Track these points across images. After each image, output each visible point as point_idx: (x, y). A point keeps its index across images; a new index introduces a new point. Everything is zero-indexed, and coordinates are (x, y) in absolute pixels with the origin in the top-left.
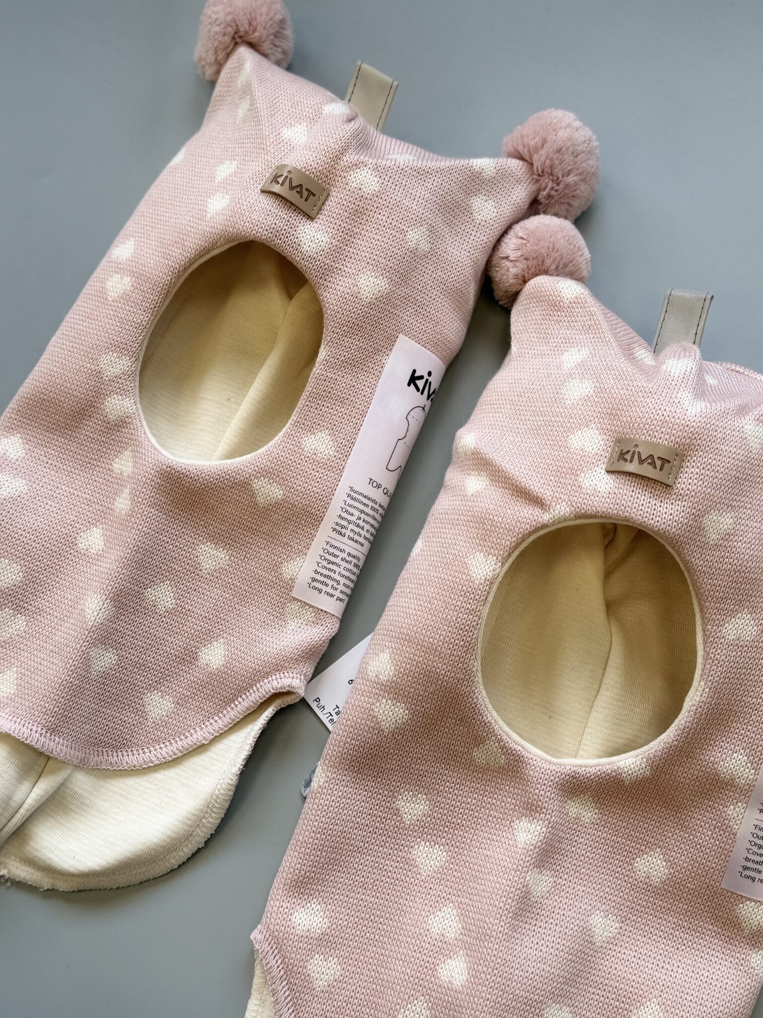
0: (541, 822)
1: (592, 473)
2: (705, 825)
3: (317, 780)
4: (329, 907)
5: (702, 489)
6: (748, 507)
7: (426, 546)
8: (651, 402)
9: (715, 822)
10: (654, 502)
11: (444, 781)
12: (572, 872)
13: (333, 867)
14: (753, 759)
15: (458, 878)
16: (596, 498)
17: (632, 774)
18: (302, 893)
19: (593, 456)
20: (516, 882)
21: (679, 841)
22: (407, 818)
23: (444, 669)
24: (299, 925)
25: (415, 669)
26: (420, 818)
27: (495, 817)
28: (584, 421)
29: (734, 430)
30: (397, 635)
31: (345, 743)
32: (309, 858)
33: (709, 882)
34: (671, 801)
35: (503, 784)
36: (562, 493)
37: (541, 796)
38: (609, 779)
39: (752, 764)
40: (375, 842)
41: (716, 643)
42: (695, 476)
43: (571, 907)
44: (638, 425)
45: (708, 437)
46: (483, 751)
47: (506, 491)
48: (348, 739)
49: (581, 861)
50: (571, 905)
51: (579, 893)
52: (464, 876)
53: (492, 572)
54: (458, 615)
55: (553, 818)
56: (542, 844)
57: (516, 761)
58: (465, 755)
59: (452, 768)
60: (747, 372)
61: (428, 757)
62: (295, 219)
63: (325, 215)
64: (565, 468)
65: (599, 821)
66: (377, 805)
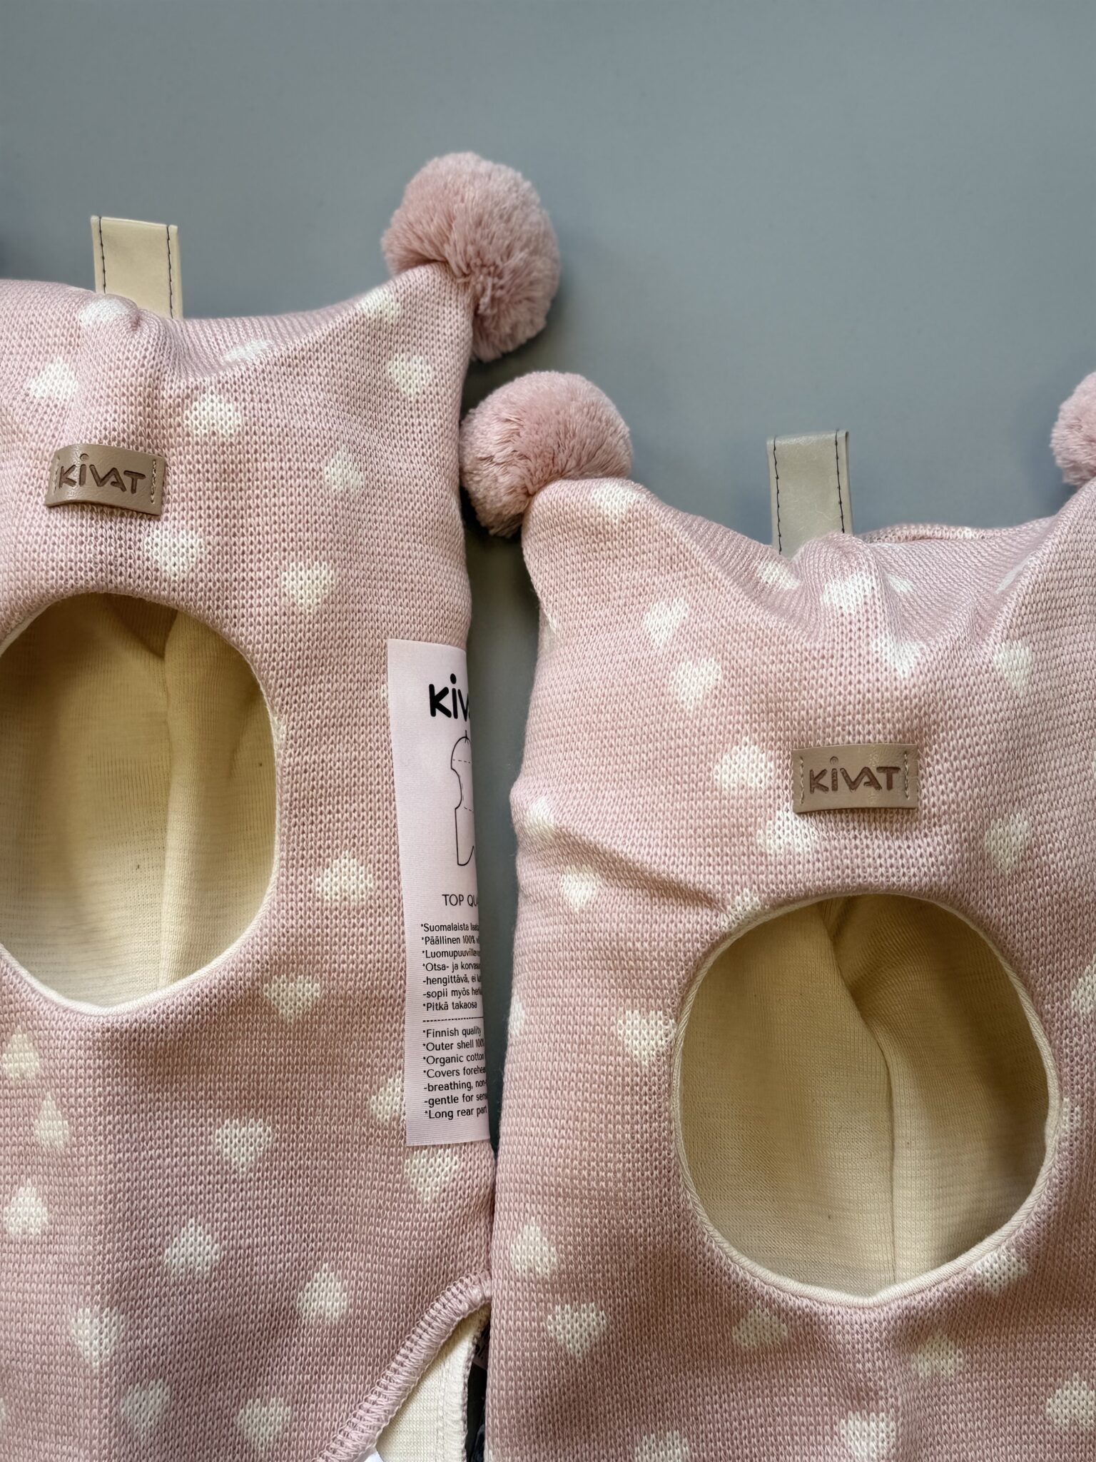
0: (882, 1415)
1: (774, 824)
6: (1043, 789)
7: (532, 1014)
8: (831, 675)
10: (897, 843)
11: (699, 1396)
16: (797, 867)
17: (1000, 1278)
19: (765, 793)
23: (640, 1226)
25: (593, 1240)
27: (803, 1425)
28: (727, 735)
29: (979, 674)
30: (540, 1188)
31: (517, 1399)
34: (1072, 1295)
35: (797, 1368)
36: (736, 873)
37: (869, 1371)
38: (966, 1297)
42: (947, 776)
44: (824, 721)
45: (945, 703)
46: (748, 1329)
47: (639, 892)
48: (519, 1392)
53: (664, 1039)
54: (632, 1128)
55: (900, 1398)
56: (898, 1449)
57: (808, 1324)
58: (721, 1345)
59: (706, 1371)
60: (938, 530)
61: (660, 1370)
62: (130, 531)
63: (175, 501)
64: (725, 827)
65: (968, 1367)
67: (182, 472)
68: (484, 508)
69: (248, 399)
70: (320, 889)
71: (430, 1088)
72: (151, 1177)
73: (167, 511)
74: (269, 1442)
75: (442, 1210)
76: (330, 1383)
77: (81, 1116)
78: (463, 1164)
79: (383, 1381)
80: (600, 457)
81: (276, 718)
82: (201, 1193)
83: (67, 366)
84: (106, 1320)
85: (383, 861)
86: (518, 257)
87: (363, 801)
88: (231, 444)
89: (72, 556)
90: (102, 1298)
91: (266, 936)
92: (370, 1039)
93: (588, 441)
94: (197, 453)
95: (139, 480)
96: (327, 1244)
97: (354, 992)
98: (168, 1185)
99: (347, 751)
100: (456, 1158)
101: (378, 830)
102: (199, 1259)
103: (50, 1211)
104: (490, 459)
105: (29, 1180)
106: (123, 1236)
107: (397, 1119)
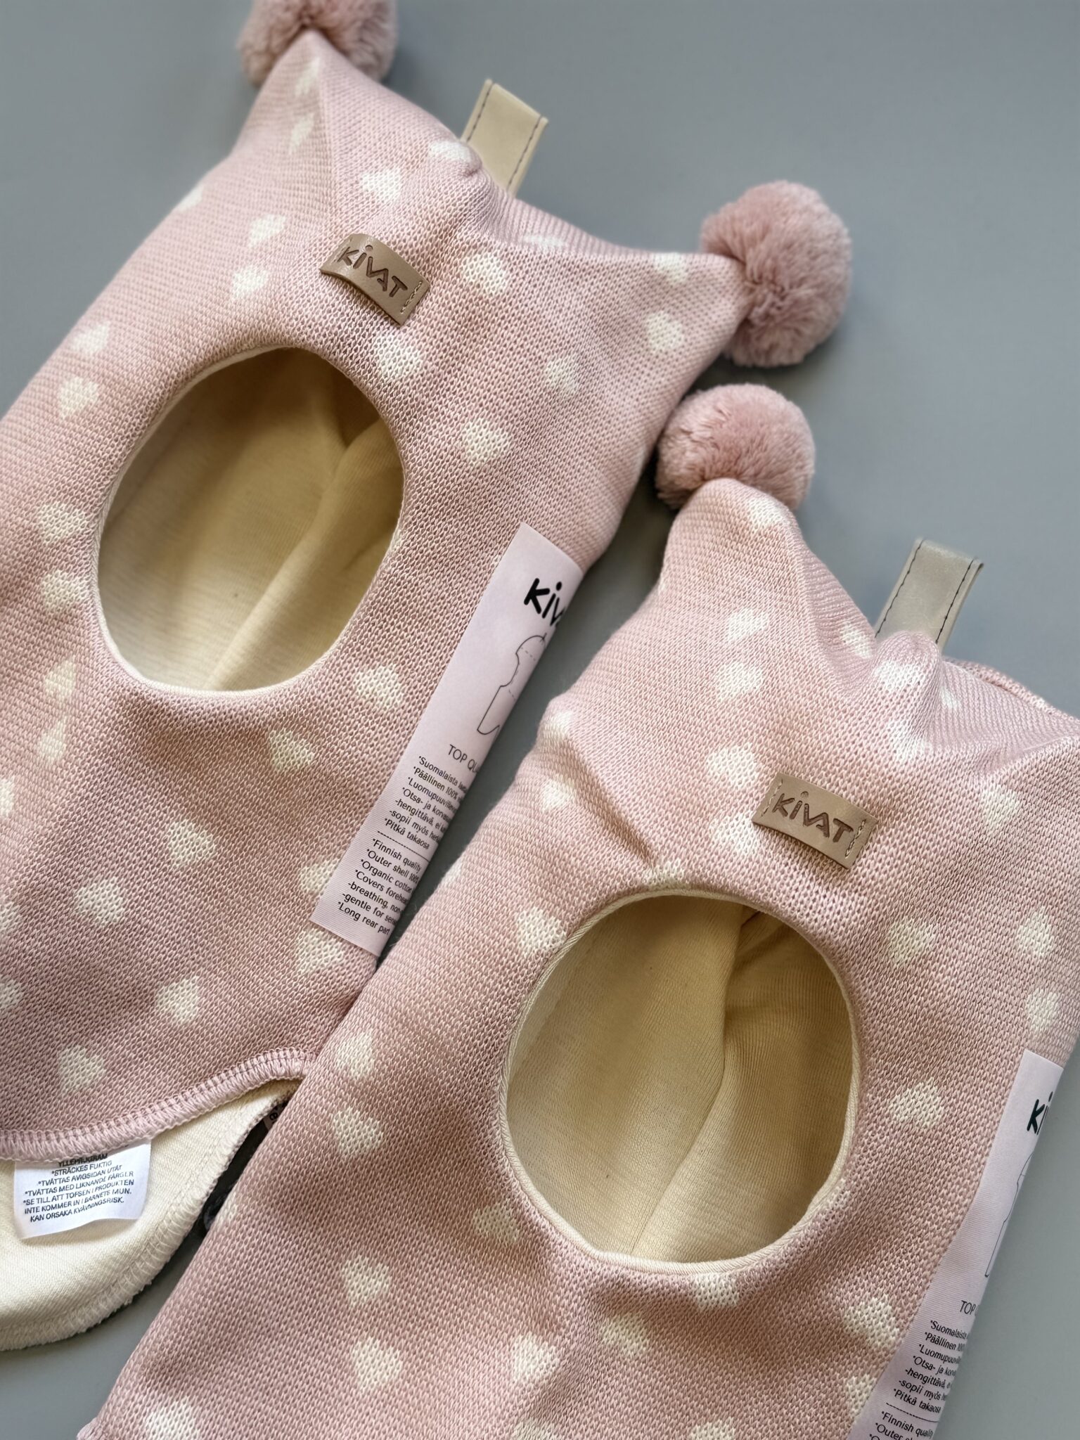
0: (553, 1348)
1: (731, 820)
2: (808, 1397)
3: (226, 1211)
4: (207, 1412)
6: (965, 919)
7: (464, 875)
8: (843, 728)
9: (824, 1396)
10: (817, 888)
11: (421, 1249)
12: (590, 1431)
13: (224, 1353)
14: (901, 1312)
15: (413, 1406)
16: (728, 863)
17: (711, 1297)
18: (168, 1384)
19: (738, 793)
20: (495, 1435)
21: (764, 1412)
22: (354, 1297)
23: (448, 1081)
24: (154, 1433)
25: (406, 1071)
26: (373, 1300)
27: (488, 1322)
28: (736, 734)
29: (964, 796)
30: (390, 1009)
31: (278, 1164)
32: (189, 1332)
34: (763, 1350)
35: (509, 1273)
36: (679, 843)
37: (563, 1306)
38: (675, 1297)
40: (298, 1324)
42: (889, 858)
44: (816, 761)
45: (920, 800)
46: (488, 1217)
47: (598, 819)
48: (283, 1159)
49: (608, 1415)
52: (422, 1404)
53: (550, 944)
54: (486, 999)
55: (575, 1344)
56: (549, 1383)
57: (536, 1242)
58: (460, 1217)
59: (437, 1232)
60: (1016, 688)
61: (402, 1209)
62: (372, 324)
63: (419, 321)
64: (692, 803)
65: (647, 1358)
66: (311, 1268)
67: (437, 302)
68: (664, 472)
69: (521, 276)
70: (357, 682)
71: (353, 886)
72: (104, 826)
73: (409, 326)
74: (75, 1088)
75: (308, 986)
76: (147, 1070)
77: (78, 747)
78: (345, 961)
79: (188, 1093)
80: (776, 481)
81: (400, 531)
82: (134, 862)
83: (400, 177)
84: (6, 910)
85: (418, 689)
86: (804, 292)
87: (430, 634)
88: (487, 302)
89: (317, 317)
90: (13, 892)
91: (296, 693)
92: (329, 821)
93: (774, 460)
94: (457, 294)
96: (207, 962)
97: (337, 777)
98: (113, 841)
99: (440, 588)
100: (342, 953)
101: (429, 663)
102: (103, 911)
103: (15, 807)
104: (688, 433)
105: (14, 777)
106: (56, 856)
107: (314, 895)
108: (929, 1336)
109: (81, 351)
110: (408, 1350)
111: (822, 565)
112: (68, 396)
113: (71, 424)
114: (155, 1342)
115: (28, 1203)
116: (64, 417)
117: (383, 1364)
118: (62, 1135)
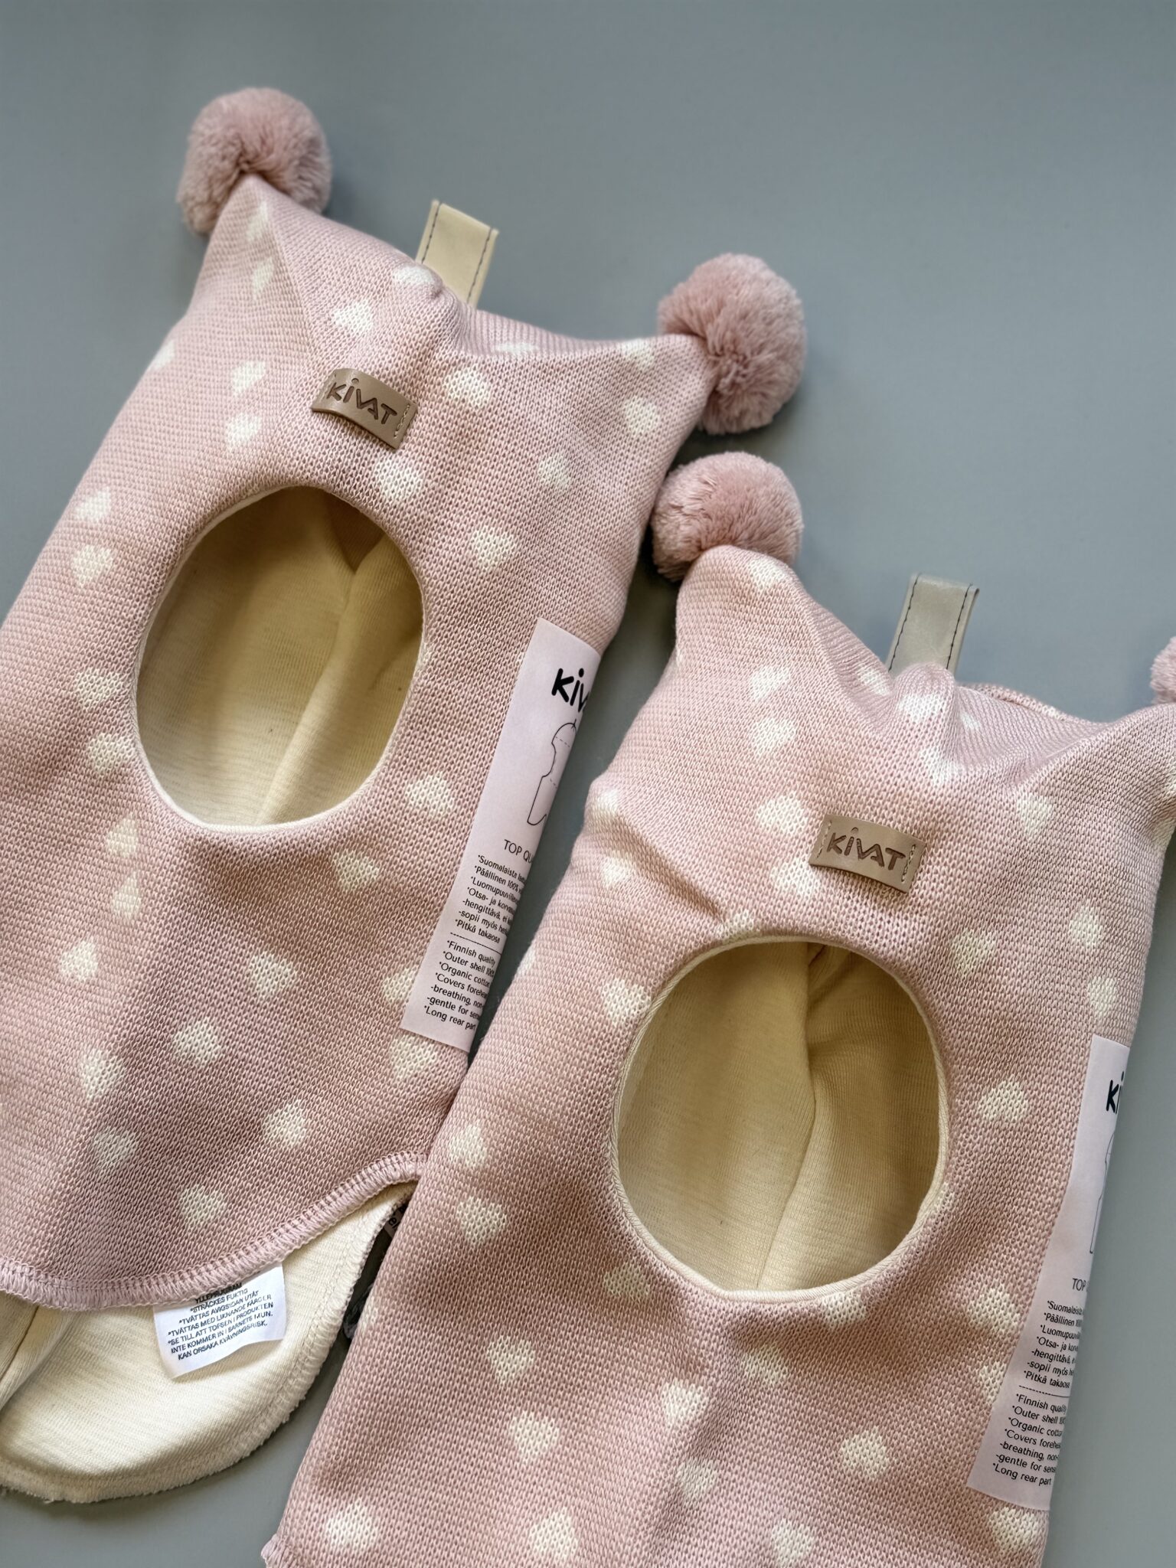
0: (701, 1388)
1: (789, 866)
2: (945, 1393)
3: (367, 1316)
4: (381, 1509)
5: (951, 897)
6: (1019, 923)
7: (540, 960)
8: (879, 763)
9: (960, 1390)
10: (880, 915)
11: (558, 1320)
12: (747, 1461)
13: (388, 1450)
14: (1019, 1297)
15: (576, 1468)
16: (794, 906)
17: (840, 1316)
18: (340, 1489)
19: (792, 840)
20: (661, 1479)
21: (906, 1416)
22: (502, 1375)
23: (561, 1155)
24: (335, 1537)
25: (519, 1153)
26: (521, 1376)
27: (634, 1376)
28: (779, 785)
29: (1000, 808)
30: (493, 1098)
31: (410, 1262)
32: (352, 1436)
33: (950, 1478)
34: (896, 1357)
35: (647, 1327)
36: (744, 895)
37: (703, 1348)
38: (806, 1322)
39: (1016, 1305)
40: (453, 1411)
41: (967, 1124)
42: (942, 877)
43: (743, 1515)
44: (859, 797)
45: (962, 819)
46: (618, 1277)
47: (662, 886)
48: (414, 1256)
49: (761, 1444)
50: (743, 1512)
51: (756, 1493)
52: (584, 1465)
53: (637, 1010)
54: (585, 1073)
55: (721, 1381)
56: (703, 1422)
57: (668, 1293)
58: (591, 1283)
59: (572, 1301)
60: (1027, 701)
61: (535, 1285)
62: (369, 452)
63: (413, 442)
64: (749, 856)
65: (788, 1384)
66: (457, 1355)
67: (427, 422)
68: (661, 548)
69: (501, 384)
70: (409, 793)
71: (436, 989)
72: (189, 970)
73: (404, 448)
74: (199, 1226)
75: (409, 1090)
76: (266, 1197)
77: (153, 898)
78: (439, 1061)
79: (309, 1212)
80: (770, 540)
81: (426, 644)
82: (223, 1000)
83: (369, 308)
84: (111, 1065)
85: (467, 791)
86: (765, 357)
87: (470, 737)
88: (474, 414)
89: (316, 454)
90: (115, 1047)
91: (352, 814)
92: (403, 931)
93: (765, 521)
94: (445, 411)
95: (391, 416)
96: (306, 1084)
97: (404, 887)
98: (199, 983)
99: (472, 693)
100: (435, 1054)
101: (473, 766)
102: (201, 1051)
103: (99, 966)
104: (679, 508)
105: (92, 938)
106: (150, 1005)
107: (400, 1004)
108: (1048, 1316)
109: (86, 519)
110: (562, 1416)
111: (829, 614)
112: (83, 565)
113: (91, 592)
114: (321, 1452)
115: (172, 1342)
116: (82, 586)
117: (541, 1435)
118: (194, 1272)
